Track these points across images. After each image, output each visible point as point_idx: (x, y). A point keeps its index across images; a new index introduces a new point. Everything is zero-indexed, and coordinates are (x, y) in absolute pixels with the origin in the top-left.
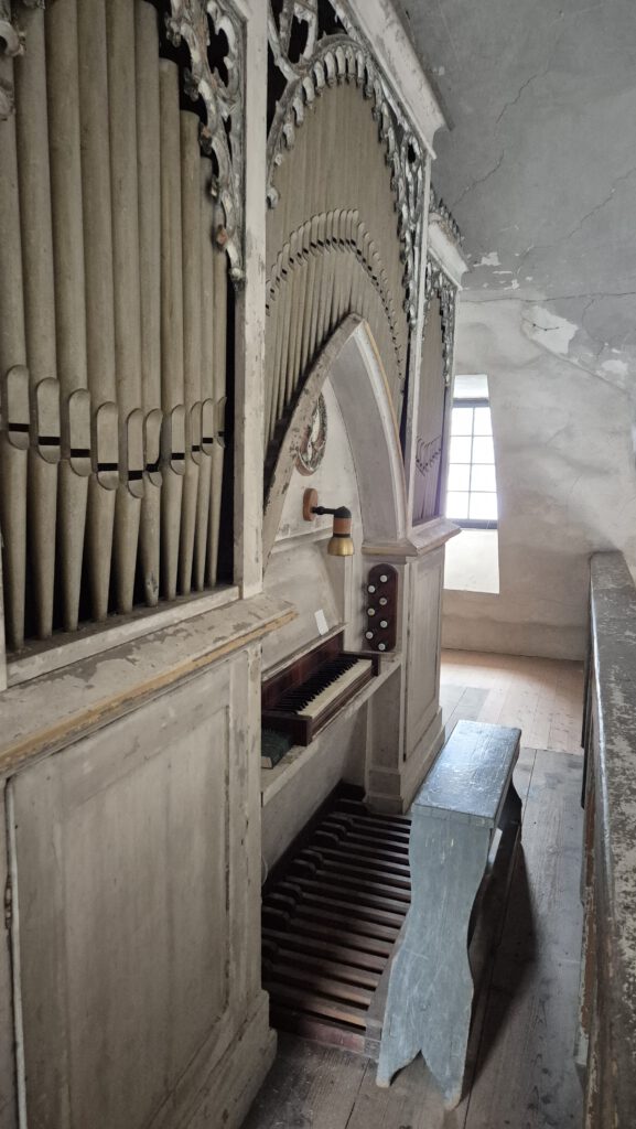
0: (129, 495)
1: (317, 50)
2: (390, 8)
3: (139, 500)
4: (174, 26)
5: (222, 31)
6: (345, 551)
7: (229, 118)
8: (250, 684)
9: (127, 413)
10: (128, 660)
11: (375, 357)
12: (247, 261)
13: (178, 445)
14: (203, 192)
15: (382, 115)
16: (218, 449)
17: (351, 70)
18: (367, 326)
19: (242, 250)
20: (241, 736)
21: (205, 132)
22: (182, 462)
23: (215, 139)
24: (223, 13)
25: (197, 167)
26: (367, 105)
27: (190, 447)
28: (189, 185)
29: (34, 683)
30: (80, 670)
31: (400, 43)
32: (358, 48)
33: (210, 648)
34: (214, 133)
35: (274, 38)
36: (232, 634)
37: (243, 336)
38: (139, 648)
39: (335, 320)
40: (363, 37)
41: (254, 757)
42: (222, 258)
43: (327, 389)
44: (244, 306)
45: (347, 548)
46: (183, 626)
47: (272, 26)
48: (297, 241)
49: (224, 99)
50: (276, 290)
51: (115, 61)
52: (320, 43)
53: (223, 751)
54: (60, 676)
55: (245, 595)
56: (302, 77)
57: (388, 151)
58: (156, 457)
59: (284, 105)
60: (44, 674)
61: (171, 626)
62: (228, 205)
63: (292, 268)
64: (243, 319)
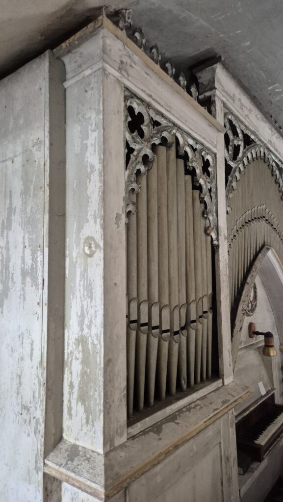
0: (174, 342)
1: (244, 153)
2: (273, 129)
3: (178, 344)
4: (190, 165)
5: (207, 160)
6: (272, 354)
7: (211, 188)
8: (231, 429)
9: (173, 308)
10: (175, 423)
11: (278, 262)
12: (220, 238)
13: (193, 317)
14: (201, 216)
15: (272, 166)
16: (210, 315)
17: (258, 155)
18: (274, 250)
19: (217, 234)
20: (228, 459)
21: (202, 196)
22: (195, 324)
23: (206, 197)
24: (208, 154)
25: (199, 207)
26: (266, 165)
27: (198, 316)
28: (196, 215)
29: (137, 437)
30: (156, 429)
31: (279, 139)
32: (261, 146)
33: (212, 415)
34: (205, 195)
35: (227, 155)
36: (221, 406)
37: (219, 267)
38: (180, 416)
39: (258, 249)
40: (262, 142)
41: (235, 469)
42: (209, 238)
43: (258, 281)
44: (219, 255)
45: (272, 352)
46: (198, 402)
47: (226, 151)
48: (239, 223)
49: (209, 183)
50: (232, 244)
51: (170, 183)
52: (245, 150)
53: (219, 466)
54: (147, 433)
55: (226, 383)
56: (239, 164)
57: (276, 178)
58: (184, 323)
59: (232, 176)
60: (141, 432)
61: (193, 403)
62: (211, 218)
63: (238, 234)
64: (218, 260)
